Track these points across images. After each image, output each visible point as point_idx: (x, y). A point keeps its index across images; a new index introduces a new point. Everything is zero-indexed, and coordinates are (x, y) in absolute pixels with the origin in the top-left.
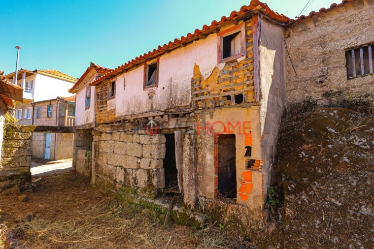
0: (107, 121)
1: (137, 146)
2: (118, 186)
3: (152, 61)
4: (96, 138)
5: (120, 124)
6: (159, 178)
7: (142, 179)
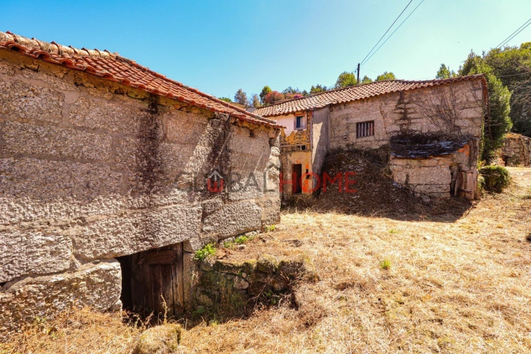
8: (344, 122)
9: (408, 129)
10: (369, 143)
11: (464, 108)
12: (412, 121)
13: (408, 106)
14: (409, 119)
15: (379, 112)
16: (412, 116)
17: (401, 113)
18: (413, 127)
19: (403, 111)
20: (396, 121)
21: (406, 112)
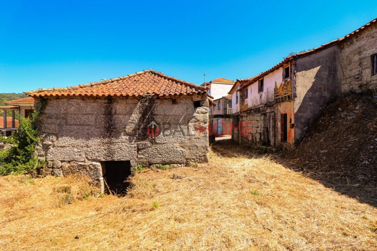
0: (245, 110)
1: (256, 122)
2: (250, 142)
3: (261, 79)
4: (240, 119)
5: (250, 111)
6: (264, 136)
7: (258, 136)
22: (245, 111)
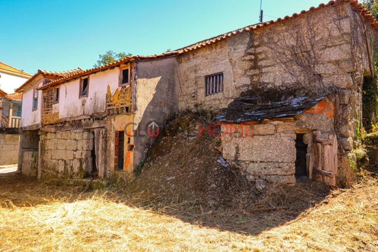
0: (52, 122)
1: (74, 142)
2: (59, 175)
3: (85, 77)
4: (42, 137)
5: (61, 125)
6: (87, 164)
7: (76, 165)
8: (193, 76)
9: (258, 82)
10: (217, 102)
11: (326, 47)
12: (264, 70)
13: (259, 50)
14: (260, 68)
15: (228, 60)
16: (263, 63)
17: (251, 60)
18: (265, 79)
19: (253, 57)
20: (246, 71)
21: (256, 58)
22: (52, 124)
